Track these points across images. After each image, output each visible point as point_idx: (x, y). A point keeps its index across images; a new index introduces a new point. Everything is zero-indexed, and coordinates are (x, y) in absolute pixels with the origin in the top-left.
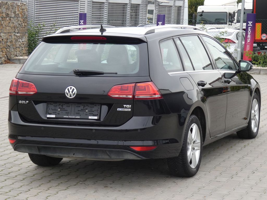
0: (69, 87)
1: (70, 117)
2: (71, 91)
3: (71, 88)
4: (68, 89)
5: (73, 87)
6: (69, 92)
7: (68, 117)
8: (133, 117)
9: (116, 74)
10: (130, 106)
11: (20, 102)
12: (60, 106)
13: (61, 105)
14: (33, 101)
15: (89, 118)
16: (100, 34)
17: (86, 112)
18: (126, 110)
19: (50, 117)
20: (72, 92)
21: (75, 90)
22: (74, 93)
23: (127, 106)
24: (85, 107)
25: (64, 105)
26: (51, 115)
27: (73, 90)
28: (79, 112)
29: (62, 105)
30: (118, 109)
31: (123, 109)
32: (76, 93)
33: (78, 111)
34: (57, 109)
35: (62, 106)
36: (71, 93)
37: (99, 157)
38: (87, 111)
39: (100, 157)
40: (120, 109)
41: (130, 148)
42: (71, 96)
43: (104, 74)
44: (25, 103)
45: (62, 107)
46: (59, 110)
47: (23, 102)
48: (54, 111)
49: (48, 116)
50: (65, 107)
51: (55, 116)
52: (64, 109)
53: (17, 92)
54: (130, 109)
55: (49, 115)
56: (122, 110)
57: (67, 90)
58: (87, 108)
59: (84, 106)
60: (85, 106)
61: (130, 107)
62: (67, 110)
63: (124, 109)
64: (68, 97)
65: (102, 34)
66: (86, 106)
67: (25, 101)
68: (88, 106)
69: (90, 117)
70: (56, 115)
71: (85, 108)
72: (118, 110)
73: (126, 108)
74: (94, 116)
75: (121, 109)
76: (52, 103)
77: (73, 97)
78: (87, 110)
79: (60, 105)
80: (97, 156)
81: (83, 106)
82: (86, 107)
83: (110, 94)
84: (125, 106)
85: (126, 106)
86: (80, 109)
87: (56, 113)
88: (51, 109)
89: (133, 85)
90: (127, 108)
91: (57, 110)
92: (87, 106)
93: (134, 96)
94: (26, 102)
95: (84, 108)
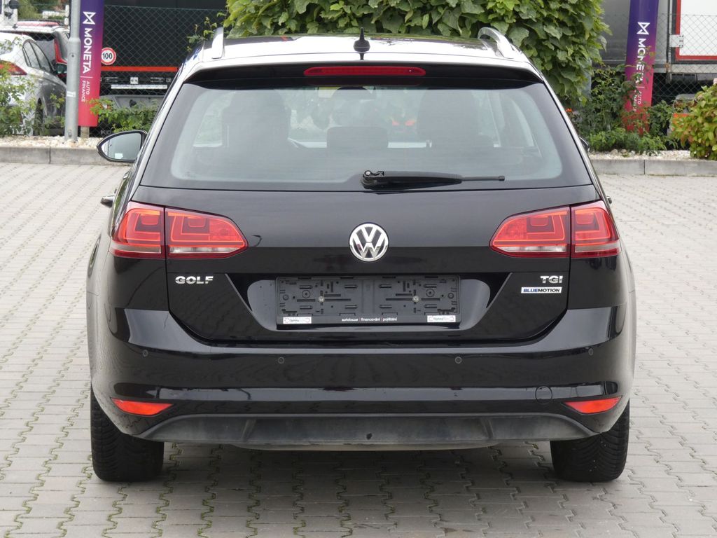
0: (363, 228)
1: (362, 319)
2: (369, 238)
3: (369, 230)
4: (360, 234)
5: (375, 228)
6: (364, 242)
7: (357, 320)
8: (568, 311)
9: (500, 180)
10: (561, 277)
11: (180, 280)
12: (324, 288)
13: (325, 285)
14: (228, 274)
15: (429, 321)
16: (355, 57)
17: (415, 303)
18: (547, 292)
19: (294, 323)
20: (374, 242)
21: (383, 236)
22: (379, 244)
23: (552, 277)
24: (408, 287)
25: (335, 284)
26: (294, 316)
27: (378, 234)
28: (390, 302)
29: (328, 285)
30: (523, 289)
31: (540, 288)
32: (386, 243)
33: (387, 299)
34: (312, 298)
35: (331, 286)
36: (371, 245)
37: (453, 439)
38: (416, 299)
39: (458, 438)
40: (530, 289)
41: (568, 406)
42: (369, 255)
43: (463, 182)
44: (198, 283)
45: (332, 291)
46: (322, 299)
47: (194, 279)
48: (303, 304)
49: (287, 320)
50: (338, 289)
51: (310, 318)
52: (340, 295)
53: (166, 248)
54: (560, 288)
55: (289, 316)
56: (535, 290)
57: (354, 237)
58: (415, 291)
59: (404, 284)
60: (408, 284)
61: (561, 282)
62: (350, 300)
63: (543, 288)
64: (362, 257)
65: (362, 56)
66: (411, 284)
67: (199, 278)
68: (417, 284)
69: (431, 319)
70: (312, 315)
71: (407, 290)
72: (522, 292)
73: (548, 284)
74: (443, 314)
75: (533, 288)
76: (295, 279)
77: (376, 257)
78: (415, 295)
79: (322, 285)
80: (447, 439)
81: (402, 283)
82: (412, 288)
83: (496, 243)
84: (544, 278)
85: (547, 279)
86: (391, 293)
87: (311, 311)
88: (291, 296)
89: (565, 211)
90: (552, 285)
91: (314, 300)
92: (414, 284)
93: (570, 247)
94: (203, 279)
95: (404, 290)
